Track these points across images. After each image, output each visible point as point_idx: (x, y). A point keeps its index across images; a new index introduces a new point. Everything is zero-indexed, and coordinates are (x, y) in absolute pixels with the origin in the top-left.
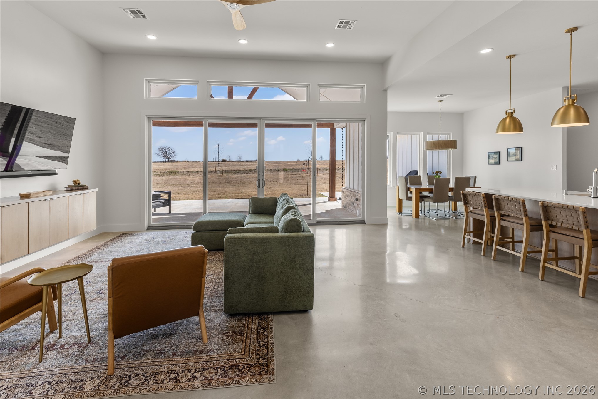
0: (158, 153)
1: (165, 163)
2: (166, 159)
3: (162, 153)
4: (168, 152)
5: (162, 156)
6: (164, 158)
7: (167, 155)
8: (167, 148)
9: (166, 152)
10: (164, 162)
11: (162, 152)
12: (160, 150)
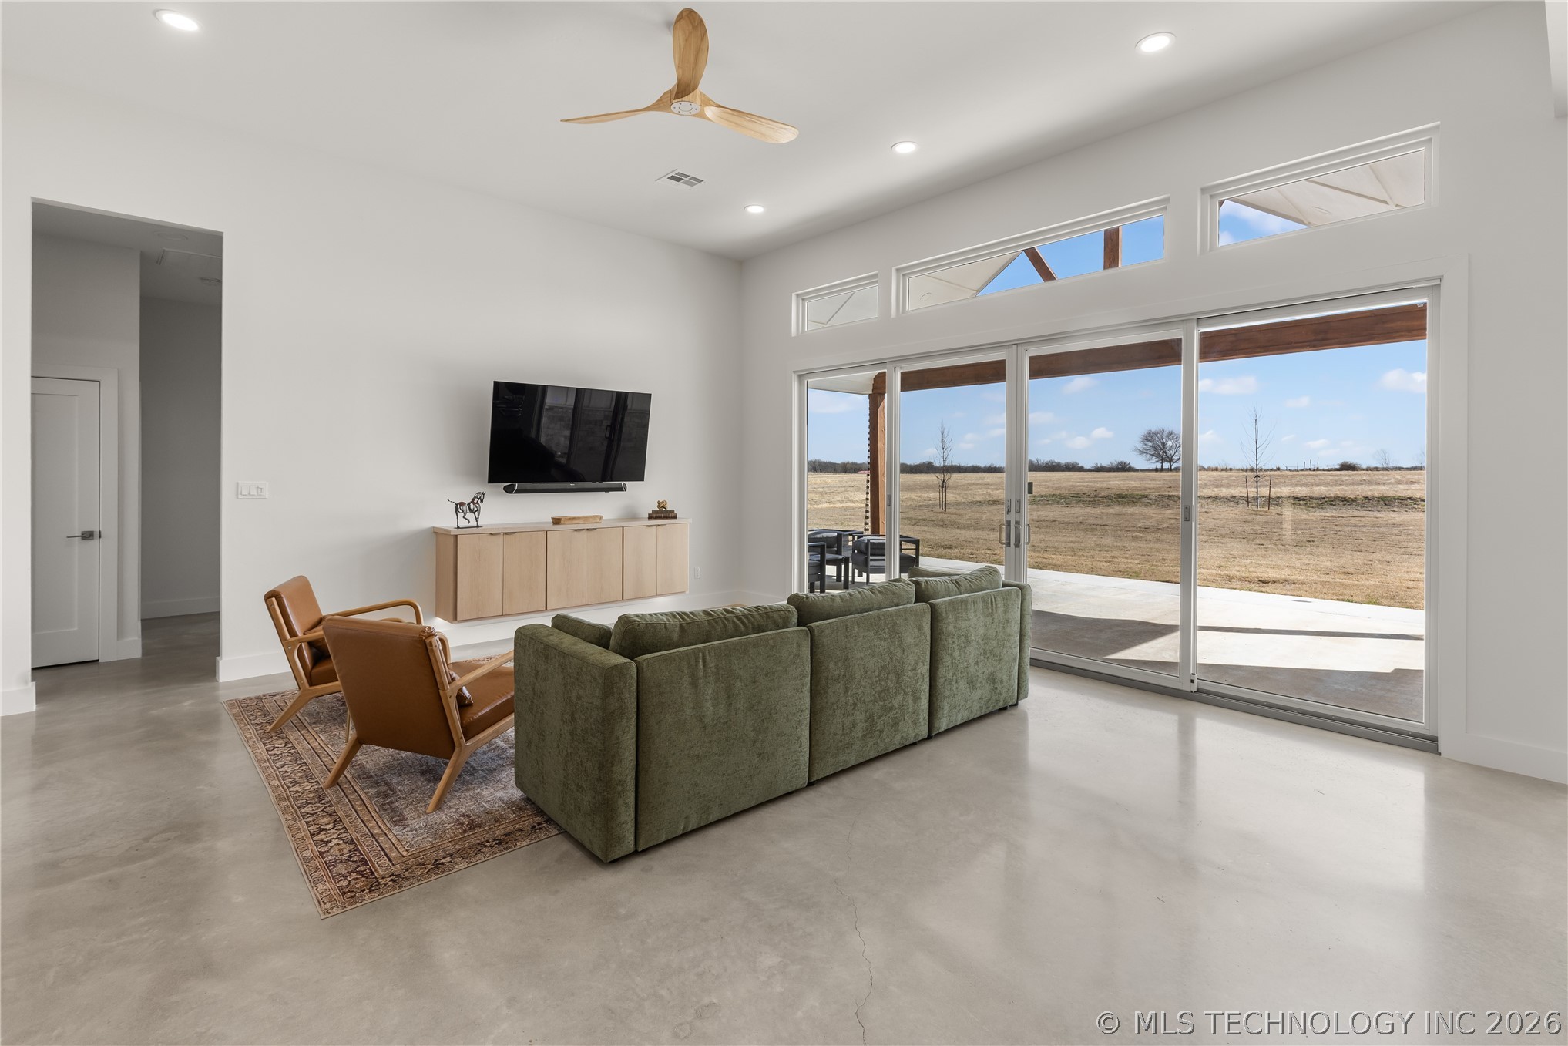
0: (1140, 446)
1: (1154, 474)
2: (1162, 463)
3: (1152, 446)
4: (1169, 443)
5: (1153, 455)
6: (1157, 459)
7: (1165, 452)
8: (1165, 434)
9: (1164, 444)
10: (1156, 470)
11: (1151, 444)
12: (1147, 440)
